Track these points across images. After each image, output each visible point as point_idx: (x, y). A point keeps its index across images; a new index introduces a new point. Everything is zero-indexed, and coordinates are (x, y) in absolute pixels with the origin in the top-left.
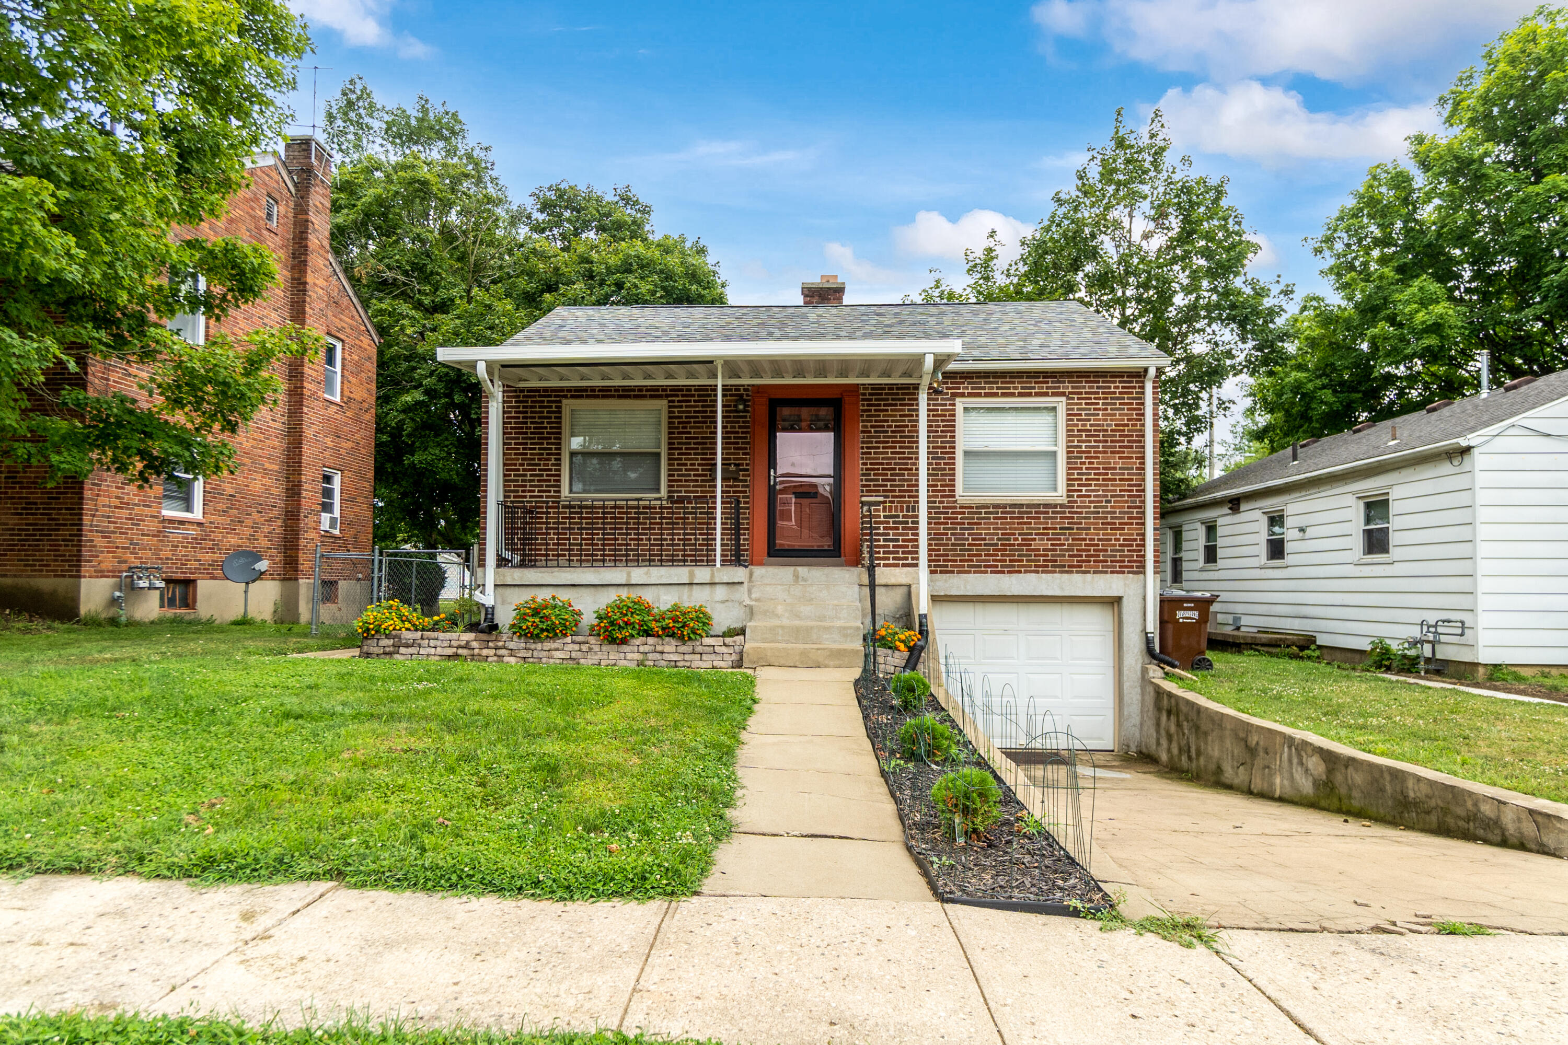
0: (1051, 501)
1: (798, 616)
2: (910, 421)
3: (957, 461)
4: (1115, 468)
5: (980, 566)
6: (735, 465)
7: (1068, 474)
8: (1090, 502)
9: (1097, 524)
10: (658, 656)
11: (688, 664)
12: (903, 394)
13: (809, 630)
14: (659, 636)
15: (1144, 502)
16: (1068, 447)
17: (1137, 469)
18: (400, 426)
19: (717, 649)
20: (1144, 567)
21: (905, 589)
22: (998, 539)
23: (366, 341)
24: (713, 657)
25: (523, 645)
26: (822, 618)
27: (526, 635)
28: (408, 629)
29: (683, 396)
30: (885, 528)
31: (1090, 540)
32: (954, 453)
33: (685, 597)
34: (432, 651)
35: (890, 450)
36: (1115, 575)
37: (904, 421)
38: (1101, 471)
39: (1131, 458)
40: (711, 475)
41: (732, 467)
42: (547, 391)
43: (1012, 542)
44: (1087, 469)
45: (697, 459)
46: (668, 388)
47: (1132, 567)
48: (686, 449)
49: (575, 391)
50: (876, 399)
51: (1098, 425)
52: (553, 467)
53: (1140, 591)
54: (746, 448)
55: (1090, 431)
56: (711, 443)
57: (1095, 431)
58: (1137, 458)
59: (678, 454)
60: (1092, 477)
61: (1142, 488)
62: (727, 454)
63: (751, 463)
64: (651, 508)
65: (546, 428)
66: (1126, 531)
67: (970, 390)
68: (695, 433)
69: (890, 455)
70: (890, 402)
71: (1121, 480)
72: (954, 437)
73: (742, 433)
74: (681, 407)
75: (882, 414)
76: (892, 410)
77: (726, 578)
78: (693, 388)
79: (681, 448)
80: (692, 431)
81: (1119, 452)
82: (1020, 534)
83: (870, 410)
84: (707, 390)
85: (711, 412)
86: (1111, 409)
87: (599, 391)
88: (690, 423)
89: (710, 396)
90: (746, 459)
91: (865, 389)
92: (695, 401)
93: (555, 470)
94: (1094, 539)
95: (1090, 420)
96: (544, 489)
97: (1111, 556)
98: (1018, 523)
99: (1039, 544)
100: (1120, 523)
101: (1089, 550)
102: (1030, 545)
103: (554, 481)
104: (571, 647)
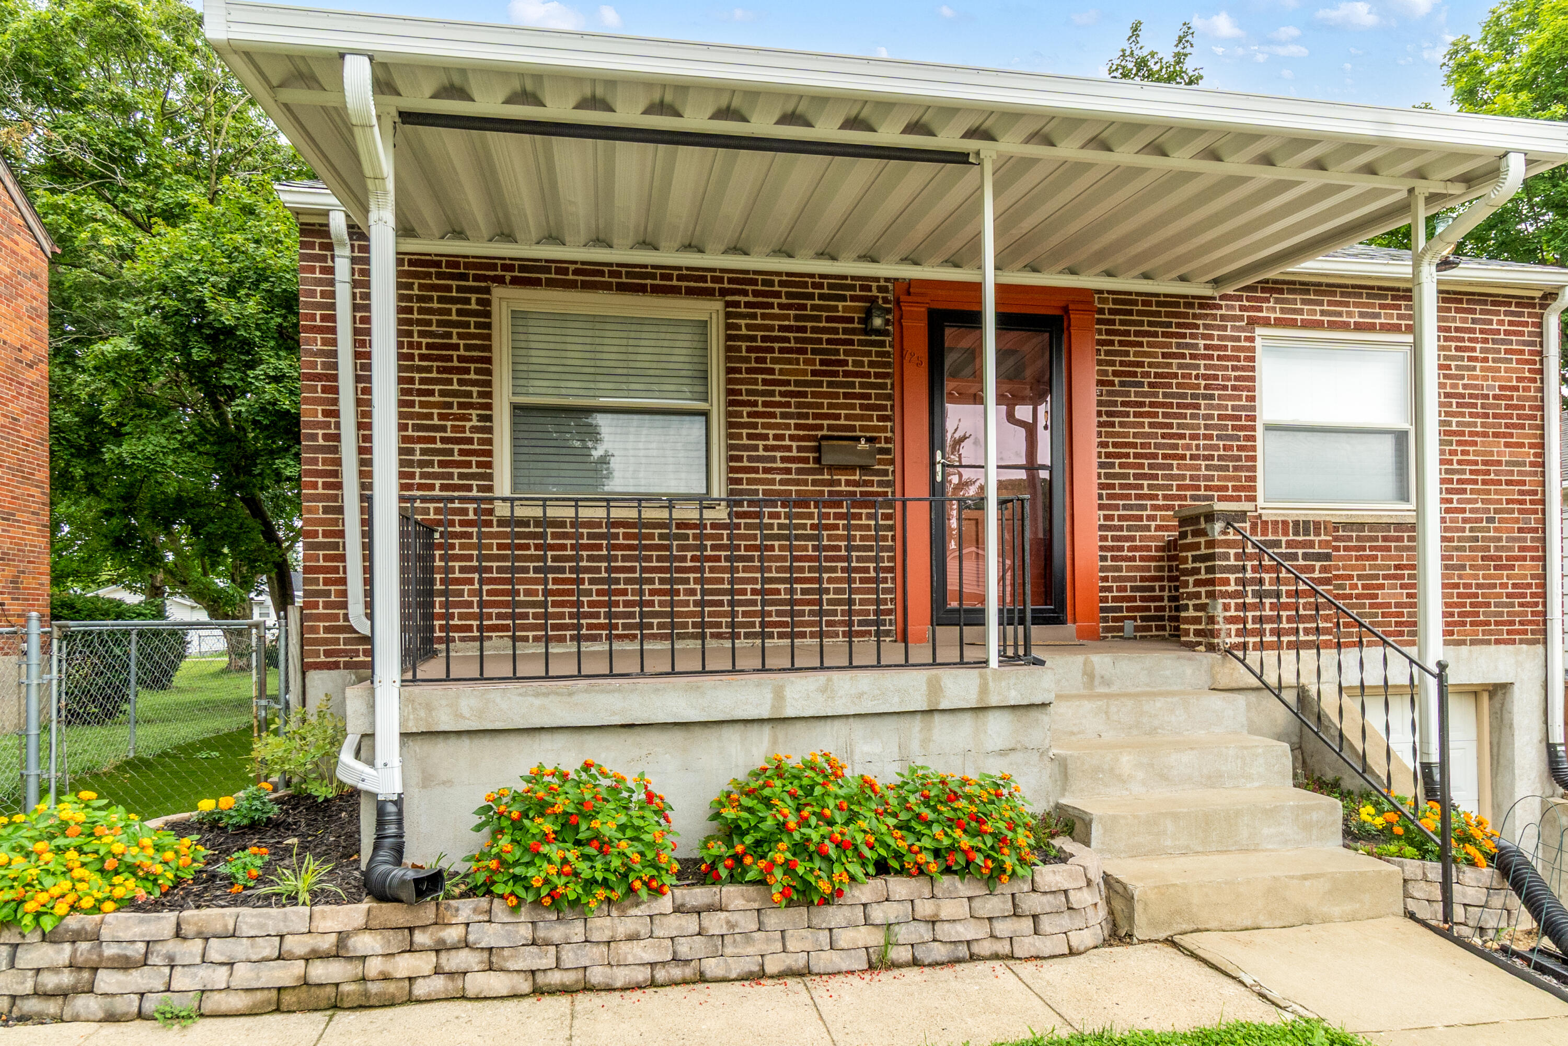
2: (1180, 366)
3: (1258, 444)
4: (1499, 463)
6: (869, 440)
8: (1465, 521)
9: (1474, 559)
10: (924, 932)
11: (1004, 948)
12: (1168, 314)
14: (922, 874)
17: (1532, 464)
19: (1076, 898)
20: (1544, 632)
23: (25, 245)
25: (525, 932)
27: (537, 903)
28: (125, 904)
29: (756, 293)
32: (1253, 429)
35: (1146, 420)
36: (1502, 646)
37: (1169, 365)
38: (1480, 467)
39: (1522, 445)
40: (818, 460)
41: (863, 445)
42: (456, 265)
43: (1348, 591)
44: (1460, 462)
45: (788, 426)
46: (726, 275)
47: (1525, 632)
48: (765, 404)
49: (522, 269)
50: (1122, 323)
51: (1475, 387)
52: (476, 436)
53: (1540, 673)
54: (884, 408)
55: (1462, 396)
56: (814, 395)
57: (1471, 396)
58: (1531, 446)
59: (750, 415)
60: (1468, 476)
61: (1539, 497)
62: (847, 417)
63: (898, 438)
64: (695, 526)
65: (456, 347)
66: (1516, 571)
67: (1278, 315)
68: (781, 372)
69: (1147, 430)
70: (1146, 328)
71: (1508, 483)
72: (1252, 399)
73: (877, 375)
74: (754, 316)
75: (1132, 350)
76: (1150, 345)
77: (1013, 693)
78: (776, 279)
79: (755, 404)
80: (777, 367)
81: (1505, 435)
82: (1360, 577)
83: (1111, 343)
84: (805, 285)
85: (814, 330)
86: (1494, 360)
87: (576, 272)
88: (771, 350)
89: (811, 296)
90: (884, 429)
91: (1102, 300)
92: (781, 307)
93: (482, 441)
94: (1470, 586)
95: (1462, 377)
96: (456, 481)
97: (1496, 615)
98: (1357, 558)
99: (1389, 595)
100: (1508, 558)
101: (1465, 605)
102: (1376, 596)
103: (479, 464)
104: (674, 924)
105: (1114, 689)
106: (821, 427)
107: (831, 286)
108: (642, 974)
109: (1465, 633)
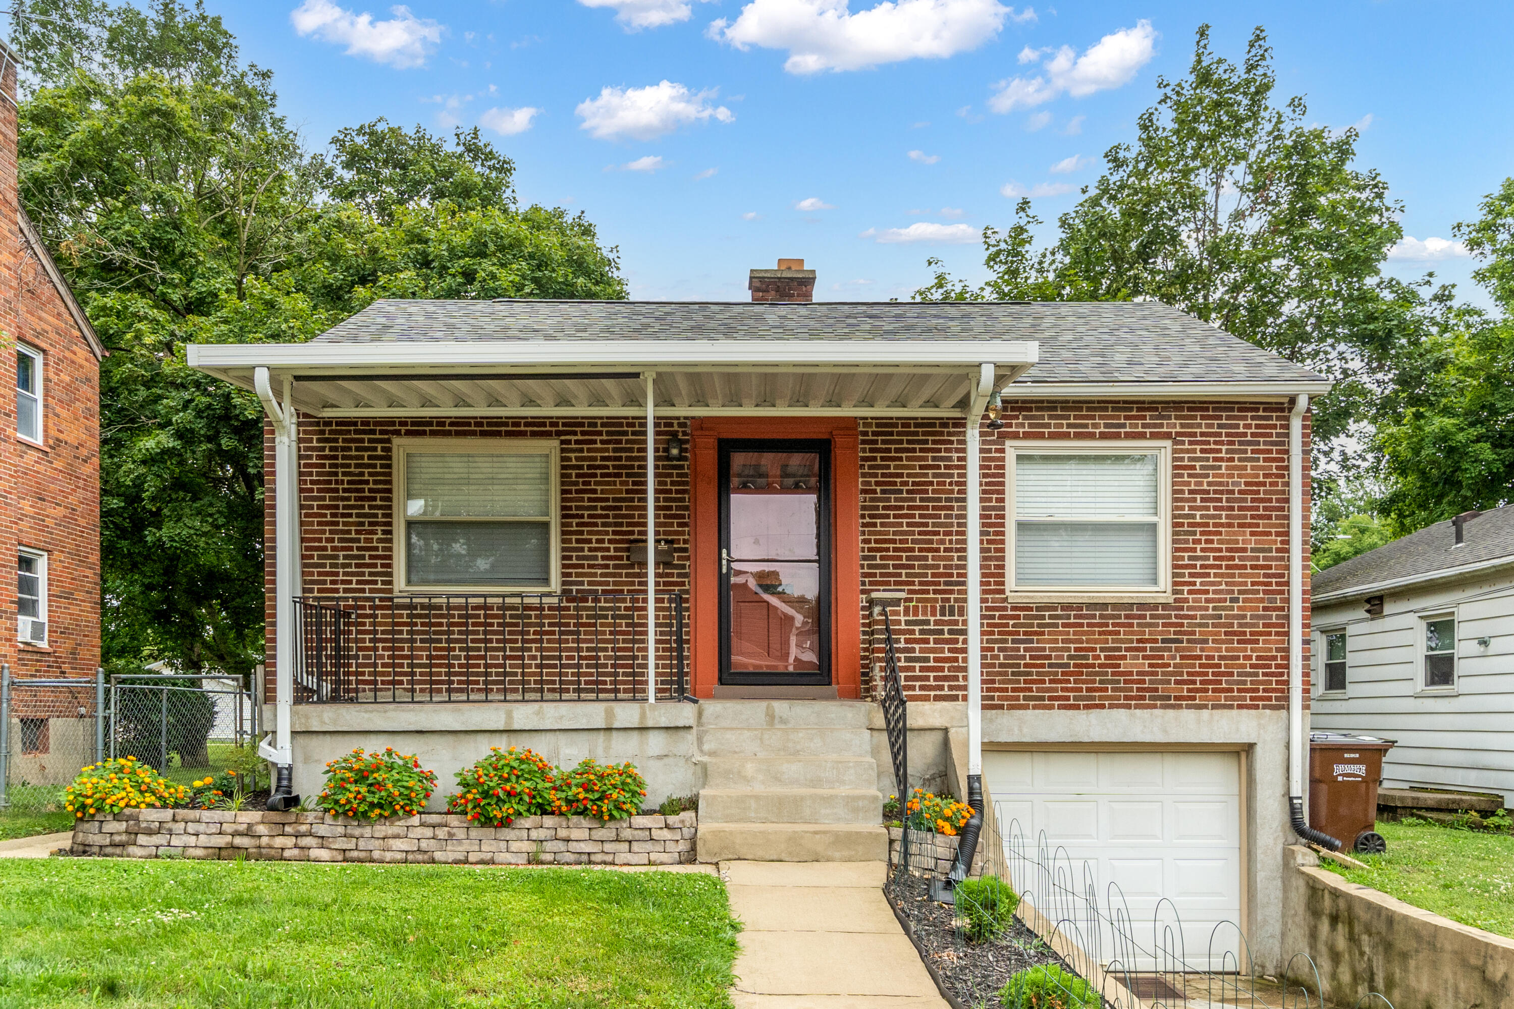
0: (1150, 598)
1: (777, 779)
2: (935, 475)
3: (1007, 538)
4: (1244, 550)
5: (1042, 698)
6: (668, 542)
7: (1174, 558)
8: (1208, 601)
9: (1218, 633)
10: (561, 846)
11: (609, 858)
12: (924, 434)
13: (798, 801)
14: (561, 814)
15: (1288, 600)
16: (1174, 517)
17: (1278, 550)
19: (656, 834)
20: (1287, 699)
21: (938, 737)
22: (1070, 657)
23: (81, 353)
24: (649, 846)
26: (815, 782)
27: (345, 813)
28: (151, 806)
29: (583, 433)
30: (907, 641)
31: (1208, 658)
32: (1003, 525)
33: (600, 751)
34: (192, 840)
35: (905, 521)
36: (1245, 711)
37: (926, 475)
38: (1224, 554)
39: (1269, 534)
40: (628, 558)
41: (662, 546)
42: (368, 423)
43: (1091, 661)
44: (1203, 550)
45: (607, 533)
46: (561, 421)
47: (1270, 698)
48: (590, 516)
49: (413, 424)
50: (884, 442)
51: (1220, 484)
52: (380, 545)
53: (1282, 735)
54: (683, 517)
55: (1208, 492)
56: (627, 508)
57: (1215, 492)
58: (1278, 534)
59: (578, 525)
60: (1211, 562)
61: (1286, 579)
63: (692, 539)
64: (536, 609)
65: (367, 482)
66: (1261, 645)
67: (1026, 429)
68: (602, 492)
69: (905, 528)
70: (905, 446)
71: (1253, 567)
72: (1002, 500)
73: (677, 492)
74: (582, 450)
75: (892, 464)
76: (908, 459)
77: (663, 719)
78: (599, 421)
79: (582, 516)
80: (599, 488)
81: (1250, 525)
82: (1102, 650)
83: (875, 459)
84: (621, 425)
85: (627, 459)
86: (1240, 460)
87: (451, 424)
88: (595, 475)
89: (625, 433)
90: (683, 533)
91: (865, 425)
92: (602, 442)
93: (384, 549)
94: (1213, 658)
95: (1207, 476)
96: (367, 578)
97: (1238, 682)
98: (1100, 633)
99: (1132, 665)
100: (1252, 634)
101: (1207, 674)
102: (1119, 666)
103: (383, 566)
104: (419, 832)
105: (790, 726)
107: (641, 425)
108: (399, 856)
109: (1207, 699)
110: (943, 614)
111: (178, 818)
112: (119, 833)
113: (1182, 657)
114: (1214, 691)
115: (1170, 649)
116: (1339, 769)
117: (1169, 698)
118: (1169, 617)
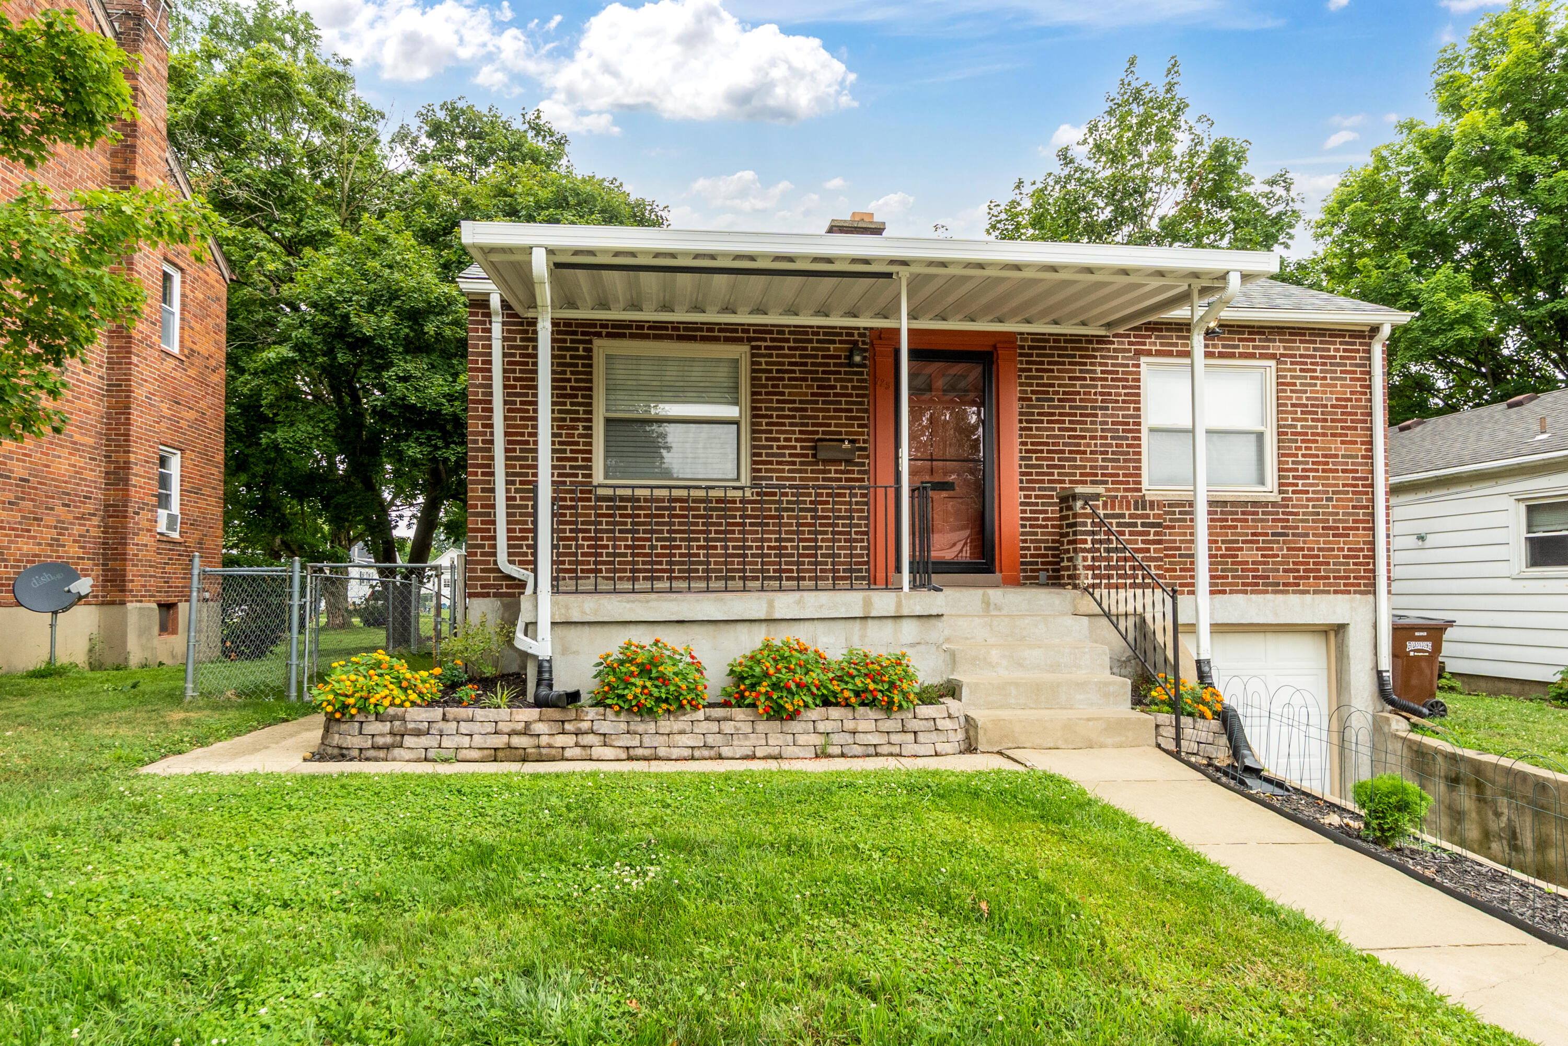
0: (1262, 498)
2: (1082, 386)
3: (1142, 441)
4: (1336, 456)
6: (851, 441)
7: (1279, 462)
8: (1308, 500)
9: (1317, 528)
10: (849, 739)
11: (896, 750)
12: (1073, 349)
13: (1049, 686)
14: (848, 705)
15: (1373, 500)
16: (1279, 427)
17: (1363, 457)
18: (257, 394)
19: (941, 724)
20: (1373, 585)
23: (212, 274)
24: (934, 736)
25: (623, 726)
26: (1057, 668)
27: (630, 710)
28: (414, 704)
29: (772, 340)
31: (1310, 549)
32: (1139, 431)
33: (856, 639)
34: (466, 741)
35: (1056, 426)
36: (1340, 595)
37: (1074, 386)
38: (1320, 459)
39: (1355, 443)
40: (814, 456)
41: (846, 445)
42: (570, 325)
43: (1214, 552)
44: (1303, 456)
45: (794, 432)
46: (752, 328)
47: (1358, 585)
48: (778, 417)
49: (614, 327)
50: (1038, 355)
51: (1316, 399)
52: (581, 440)
53: (1370, 616)
54: (862, 418)
55: (1306, 406)
56: (813, 410)
57: (1312, 406)
58: (1363, 443)
59: (767, 424)
60: (1310, 466)
61: (1368, 483)
62: (836, 425)
63: (872, 440)
64: (728, 502)
65: (569, 380)
66: (1351, 538)
67: (1158, 348)
68: (790, 394)
69: (1057, 433)
70: (1056, 359)
71: (1344, 471)
72: (1138, 409)
73: (857, 396)
74: (771, 356)
75: (1045, 375)
76: (1059, 371)
77: (918, 608)
78: (787, 330)
79: (771, 417)
80: (787, 391)
81: (1341, 435)
82: (1223, 542)
83: (1030, 370)
84: (807, 333)
85: (813, 364)
86: (1331, 378)
87: (649, 328)
88: (783, 379)
89: (811, 341)
90: (862, 434)
91: (1022, 340)
92: (790, 348)
93: (585, 444)
94: (1313, 549)
95: (1306, 392)
96: (568, 471)
97: (1334, 571)
98: (1221, 527)
99: (1247, 555)
100: (1344, 528)
101: (1308, 563)
102: (1237, 556)
103: (583, 459)
104: (705, 726)
105: (1003, 612)
106: (817, 432)
107: (825, 334)
108: (687, 753)
109: (1309, 585)
110: (1136, 508)
111: (449, 716)
112: (382, 735)
113: (1289, 549)
114: (1315, 578)
115: (1278, 542)
116: (1411, 646)
117: (1278, 584)
118: (1277, 513)
